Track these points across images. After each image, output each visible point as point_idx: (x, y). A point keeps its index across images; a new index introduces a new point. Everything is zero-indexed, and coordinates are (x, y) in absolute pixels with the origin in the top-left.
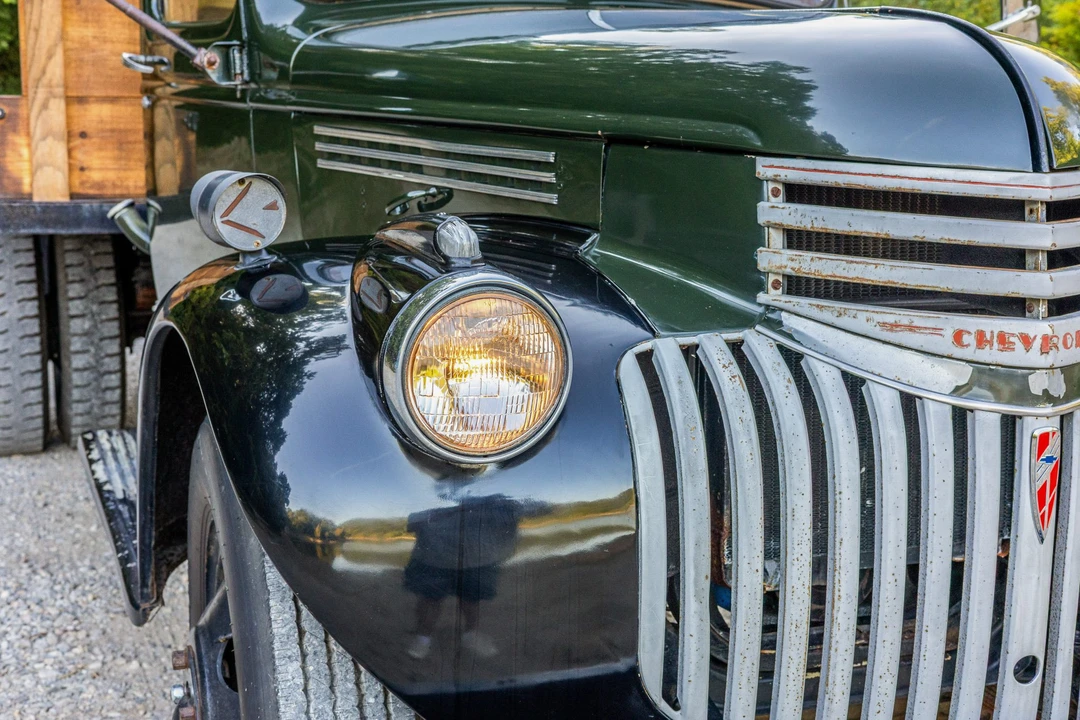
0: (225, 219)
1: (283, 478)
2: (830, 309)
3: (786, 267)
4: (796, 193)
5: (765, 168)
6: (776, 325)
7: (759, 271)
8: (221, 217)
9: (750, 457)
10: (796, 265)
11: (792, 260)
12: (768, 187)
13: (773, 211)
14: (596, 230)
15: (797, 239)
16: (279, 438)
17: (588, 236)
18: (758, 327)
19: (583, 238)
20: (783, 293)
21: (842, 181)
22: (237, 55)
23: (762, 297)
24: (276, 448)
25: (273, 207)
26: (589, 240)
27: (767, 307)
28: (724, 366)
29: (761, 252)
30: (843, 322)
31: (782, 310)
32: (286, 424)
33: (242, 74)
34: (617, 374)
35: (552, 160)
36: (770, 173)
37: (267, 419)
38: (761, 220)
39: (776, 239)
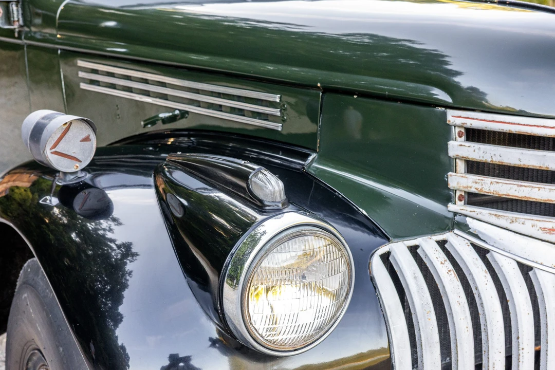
0: (54, 150)
1: (123, 348)
2: (506, 217)
3: (471, 187)
4: (474, 135)
5: (455, 118)
6: (464, 227)
7: (449, 189)
8: (51, 149)
9: (467, 329)
10: (479, 187)
11: (476, 183)
12: (455, 131)
13: (459, 148)
14: (315, 151)
15: (474, 167)
16: (118, 319)
17: (309, 155)
18: (456, 231)
19: (305, 157)
20: (465, 204)
21: (515, 129)
22: (15, 8)
23: (451, 207)
24: (116, 326)
25: (87, 139)
26: (310, 158)
27: (455, 214)
28: (442, 263)
29: (451, 175)
30: (515, 227)
31: (466, 216)
32: (121, 309)
33: (18, 21)
34: (370, 273)
35: (278, 100)
36: (459, 121)
37: (106, 304)
38: (452, 153)
39: (461, 166)
